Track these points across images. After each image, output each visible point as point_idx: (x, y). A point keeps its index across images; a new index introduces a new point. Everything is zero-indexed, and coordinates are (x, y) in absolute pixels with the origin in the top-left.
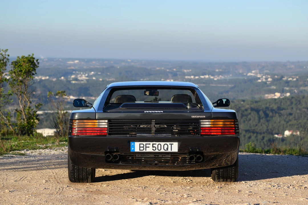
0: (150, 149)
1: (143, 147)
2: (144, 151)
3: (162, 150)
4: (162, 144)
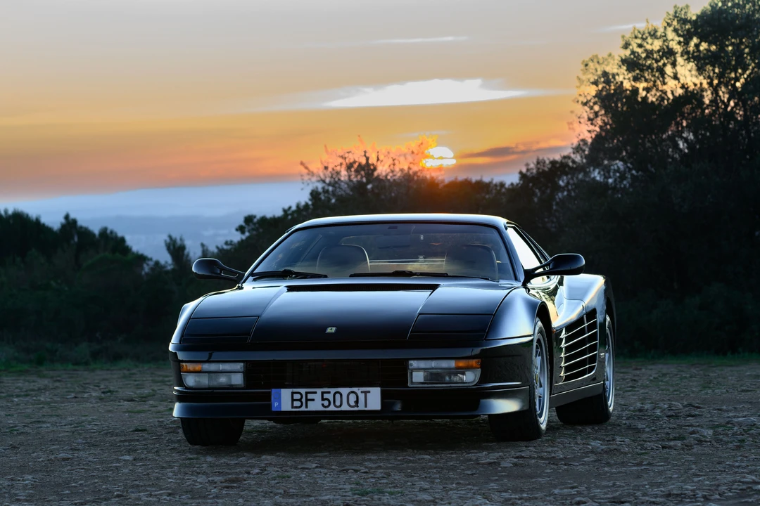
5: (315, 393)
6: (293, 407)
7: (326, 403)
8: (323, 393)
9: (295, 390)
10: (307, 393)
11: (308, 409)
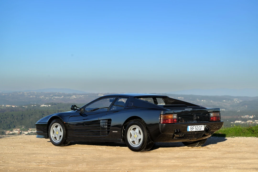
0: (194, 130)
1: (192, 128)
2: (192, 131)
3: (199, 130)
4: (199, 126)
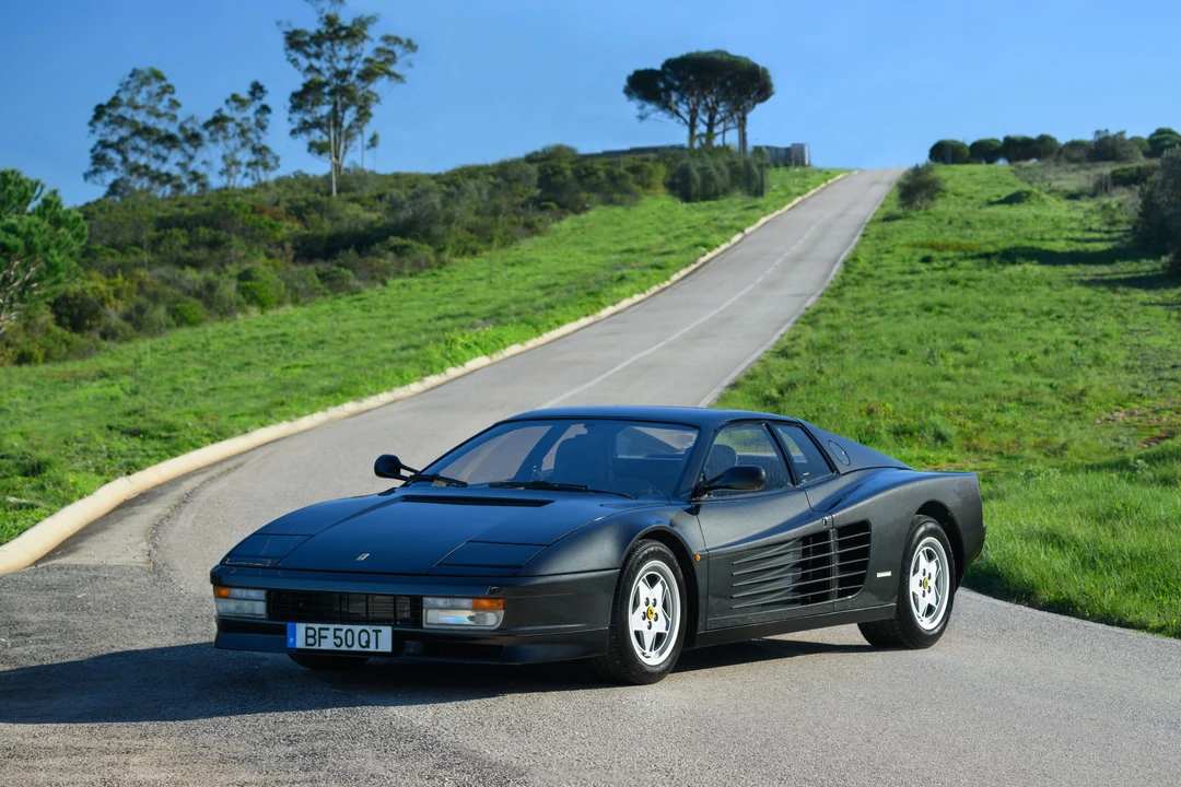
5: (328, 629)
6: (307, 644)
7: (338, 641)
8: (335, 630)
9: (310, 625)
10: (320, 629)
11: (322, 647)
